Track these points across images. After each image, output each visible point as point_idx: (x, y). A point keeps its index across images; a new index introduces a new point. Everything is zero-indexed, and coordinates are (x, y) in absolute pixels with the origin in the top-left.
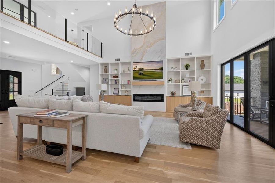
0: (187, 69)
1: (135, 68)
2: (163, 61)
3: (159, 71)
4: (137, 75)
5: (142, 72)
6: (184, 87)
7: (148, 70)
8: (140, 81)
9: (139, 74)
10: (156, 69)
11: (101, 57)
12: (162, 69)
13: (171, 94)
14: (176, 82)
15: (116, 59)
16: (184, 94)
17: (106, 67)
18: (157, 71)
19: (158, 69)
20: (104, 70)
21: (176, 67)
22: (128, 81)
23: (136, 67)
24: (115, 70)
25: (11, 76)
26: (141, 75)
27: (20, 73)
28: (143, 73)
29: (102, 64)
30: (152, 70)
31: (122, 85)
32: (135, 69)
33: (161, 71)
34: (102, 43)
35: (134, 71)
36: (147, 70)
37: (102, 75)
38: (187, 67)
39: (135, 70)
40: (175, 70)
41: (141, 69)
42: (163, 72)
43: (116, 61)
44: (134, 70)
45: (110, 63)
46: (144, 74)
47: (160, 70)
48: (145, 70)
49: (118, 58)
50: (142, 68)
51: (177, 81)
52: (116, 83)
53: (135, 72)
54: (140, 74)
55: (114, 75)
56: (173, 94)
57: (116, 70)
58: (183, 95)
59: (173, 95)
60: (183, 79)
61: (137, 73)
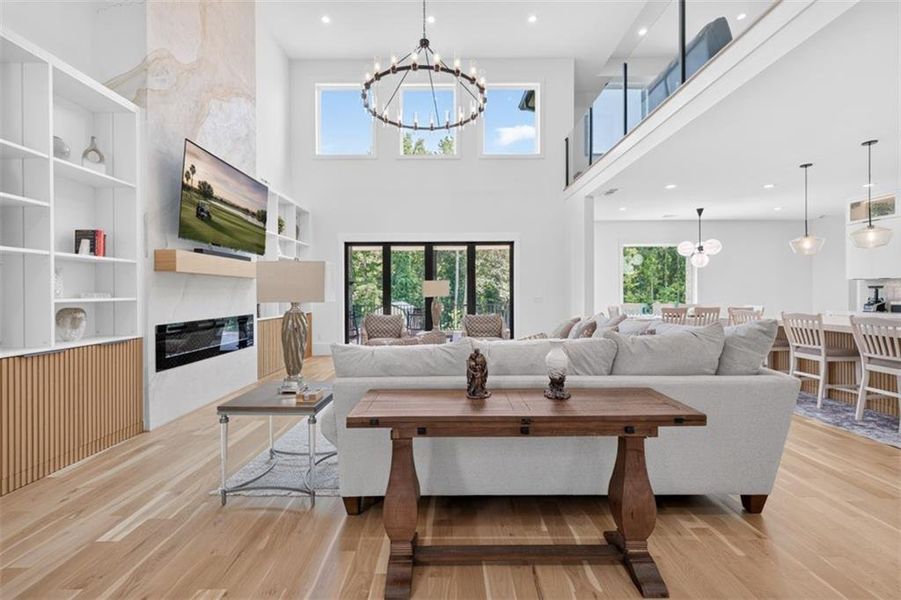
1: (189, 176)
3: (255, 221)
4: (191, 216)
5: (205, 205)
7: (226, 203)
8: (196, 251)
9: (198, 215)
10: (246, 211)
12: (264, 216)
18: (250, 219)
19: (253, 215)
23: (193, 170)
26: (201, 218)
28: (208, 214)
30: (237, 208)
32: (190, 182)
33: (261, 224)
35: (185, 186)
36: (222, 201)
39: (189, 188)
41: (205, 191)
42: (265, 229)
44: (186, 181)
46: (213, 218)
47: (259, 220)
48: (216, 199)
50: (209, 186)
53: (189, 194)
54: (199, 212)
61: (192, 203)
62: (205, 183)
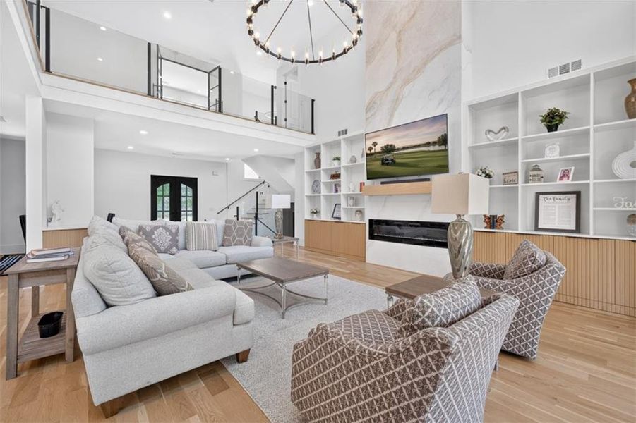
0: (552, 128)
1: (370, 149)
2: (446, 114)
3: (437, 148)
4: (377, 166)
5: (390, 156)
6: (541, 197)
7: (408, 148)
8: (382, 183)
9: (383, 164)
10: (428, 144)
11: (313, 132)
12: (443, 140)
13: (485, 225)
14: (505, 182)
15: (339, 132)
16: (540, 227)
17: (318, 154)
18: (431, 148)
19: (434, 143)
20: (315, 161)
21: (504, 128)
22: (361, 184)
23: (375, 144)
24: (334, 159)
25: (183, 186)
26: (387, 164)
27: (196, 179)
28: (392, 160)
29: (311, 149)
30: (419, 146)
31: (348, 197)
32: (373, 151)
33: (443, 147)
34: (313, 101)
35: (367, 155)
36: (404, 148)
37: (309, 173)
38: (553, 120)
39: (372, 154)
40: (502, 138)
41: (389, 149)
42: (447, 150)
43: (339, 135)
44: (369, 152)
45: (324, 144)
46: (397, 161)
47: (440, 145)
48: (399, 149)
49: (344, 129)
50: (391, 145)
51: (508, 178)
52: (336, 191)
53: (373, 157)
54: (384, 162)
55: (334, 173)
56: (493, 221)
57: (338, 159)
58: (537, 229)
59: (492, 226)
60: (536, 168)
61: (378, 160)
62: (388, 145)
